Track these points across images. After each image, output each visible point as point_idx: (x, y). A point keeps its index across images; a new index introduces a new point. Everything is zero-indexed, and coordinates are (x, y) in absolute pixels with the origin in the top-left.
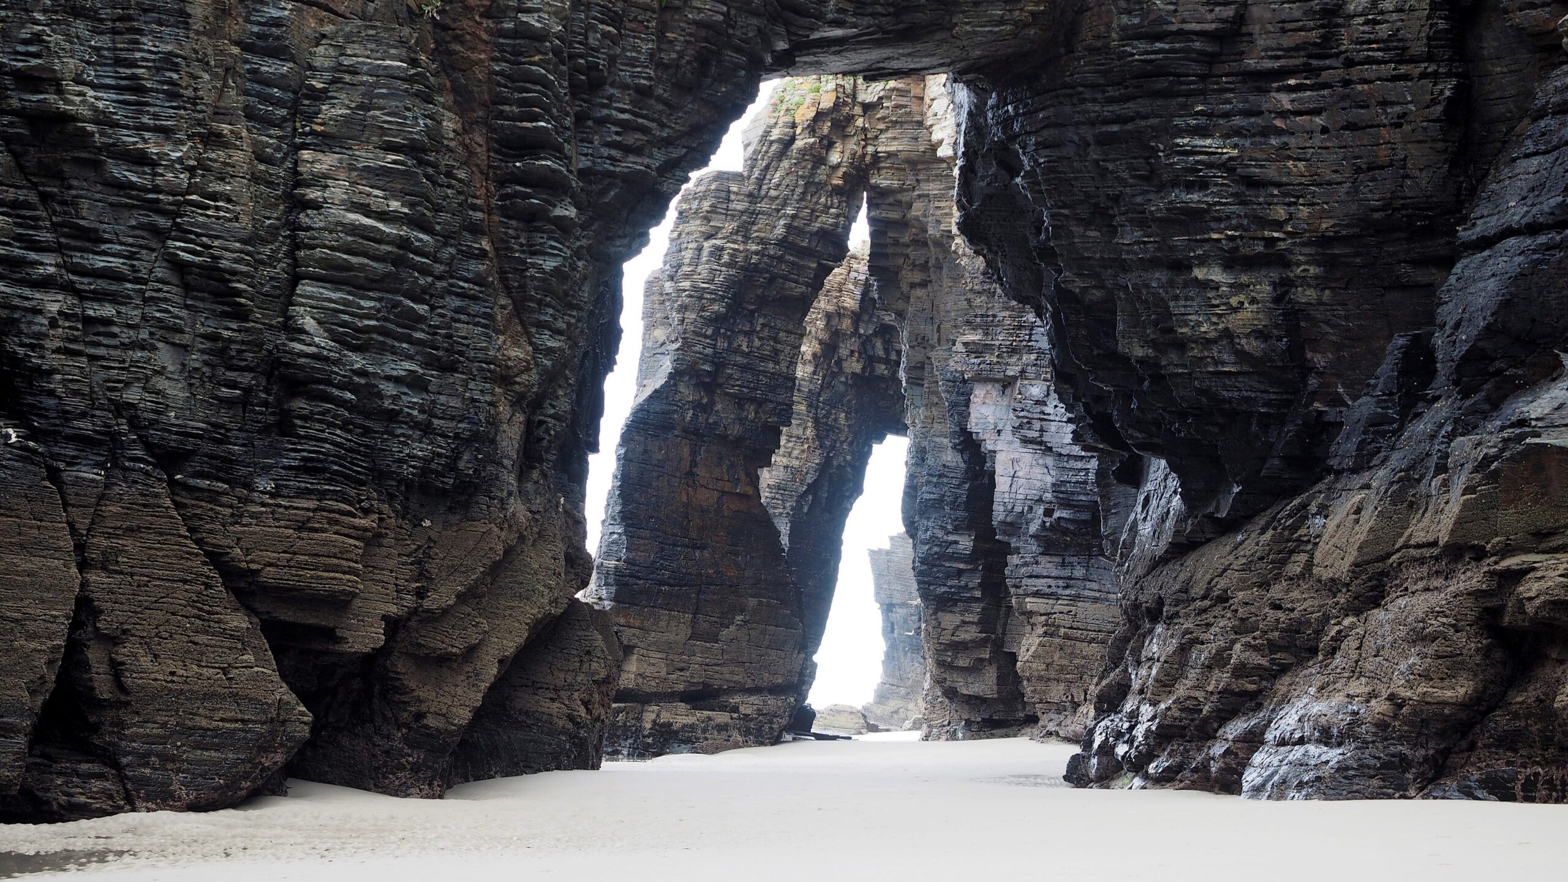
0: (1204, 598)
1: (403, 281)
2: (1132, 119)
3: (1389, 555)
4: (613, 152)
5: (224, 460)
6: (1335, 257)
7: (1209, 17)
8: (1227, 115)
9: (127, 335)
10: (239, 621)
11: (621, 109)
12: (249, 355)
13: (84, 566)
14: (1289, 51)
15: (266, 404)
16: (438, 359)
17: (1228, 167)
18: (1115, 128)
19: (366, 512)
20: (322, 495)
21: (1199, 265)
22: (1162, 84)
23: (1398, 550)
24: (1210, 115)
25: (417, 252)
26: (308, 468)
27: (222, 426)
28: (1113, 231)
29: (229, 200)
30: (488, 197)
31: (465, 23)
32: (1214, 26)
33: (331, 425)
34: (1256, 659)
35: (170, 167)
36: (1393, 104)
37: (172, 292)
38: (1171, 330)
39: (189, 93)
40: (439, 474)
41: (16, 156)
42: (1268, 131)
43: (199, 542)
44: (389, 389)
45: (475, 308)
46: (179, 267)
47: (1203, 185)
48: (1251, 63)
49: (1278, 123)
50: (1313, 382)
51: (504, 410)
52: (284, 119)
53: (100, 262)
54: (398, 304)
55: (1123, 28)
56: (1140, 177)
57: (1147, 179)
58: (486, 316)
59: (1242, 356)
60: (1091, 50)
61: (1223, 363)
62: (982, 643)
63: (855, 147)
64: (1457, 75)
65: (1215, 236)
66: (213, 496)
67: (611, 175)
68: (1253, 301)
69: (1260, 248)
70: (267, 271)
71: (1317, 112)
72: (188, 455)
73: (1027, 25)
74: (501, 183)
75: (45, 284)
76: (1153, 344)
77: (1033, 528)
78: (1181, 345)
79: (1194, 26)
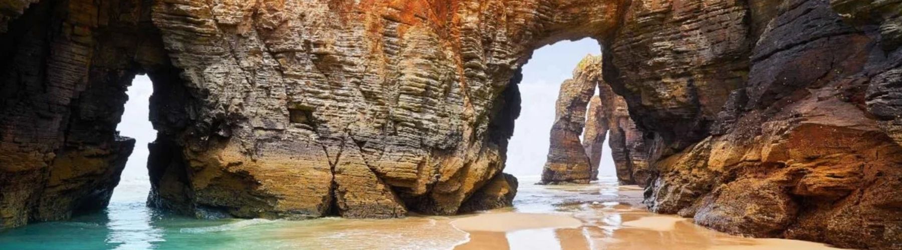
0: (672, 171)
1: (429, 93)
2: (641, 40)
3: (737, 164)
4: (496, 59)
5: (375, 143)
6: (707, 71)
7: (661, 7)
8: (669, 35)
9: (350, 111)
10: (381, 187)
11: (497, 48)
12: (383, 115)
13: (334, 173)
14: (687, 13)
15: (390, 128)
16: (440, 114)
17: (670, 49)
18: (636, 43)
19: (419, 156)
20: (404, 152)
21: (664, 78)
22: (649, 28)
23: (741, 162)
24: (664, 35)
25: (433, 86)
26: (401, 144)
27: (375, 134)
28: (638, 71)
29: (376, 74)
30: (462, 72)
31: (453, 29)
32: (663, 9)
33: (408, 133)
34: (689, 192)
35: (360, 66)
36: (723, 22)
37: (362, 99)
38: (657, 97)
39: (365, 46)
40: (441, 145)
41: (316, 64)
42: (681, 37)
43: (368, 166)
44: (425, 122)
45: (457, 100)
46: (363, 92)
47: (663, 55)
48: (676, 18)
49: (685, 34)
50: (702, 109)
51: (466, 127)
52: (398, 53)
53: (341, 92)
54: (428, 100)
55: (636, 15)
56: (644, 56)
57: (647, 56)
58: (462, 103)
59: (679, 102)
60: (629, 23)
61: (673, 105)
62: (627, 169)
64: (746, 9)
65: (668, 69)
66: (372, 153)
67: (496, 65)
68: (681, 86)
69: (682, 71)
70: (392, 93)
71: (697, 29)
72: (365, 142)
73: (610, 19)
74: (465, 68)
75: (326, 98)
76: (652, 101)
77: (635, 147)
78: (660, 101)
79: (657, 10)
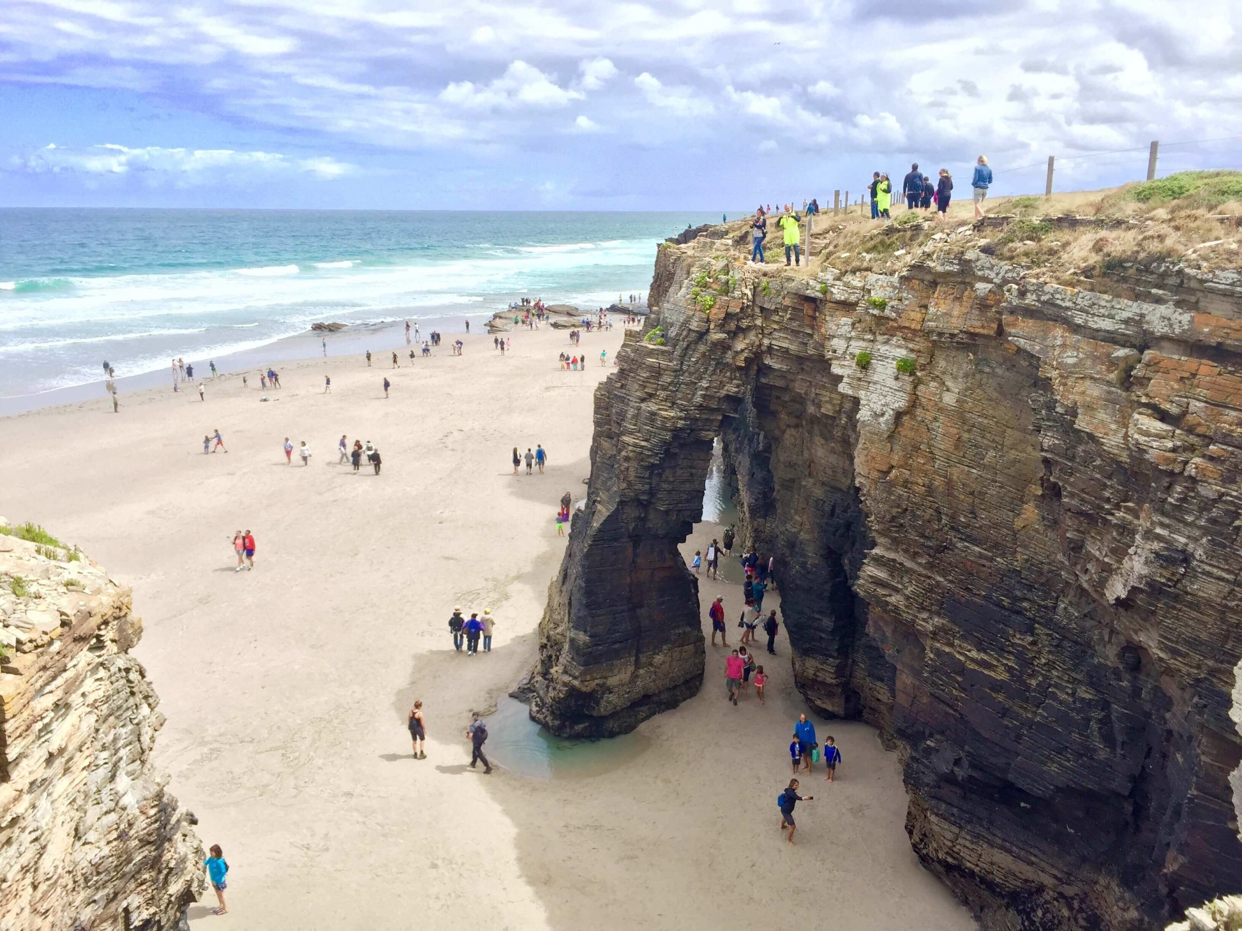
63: (754, 338)
